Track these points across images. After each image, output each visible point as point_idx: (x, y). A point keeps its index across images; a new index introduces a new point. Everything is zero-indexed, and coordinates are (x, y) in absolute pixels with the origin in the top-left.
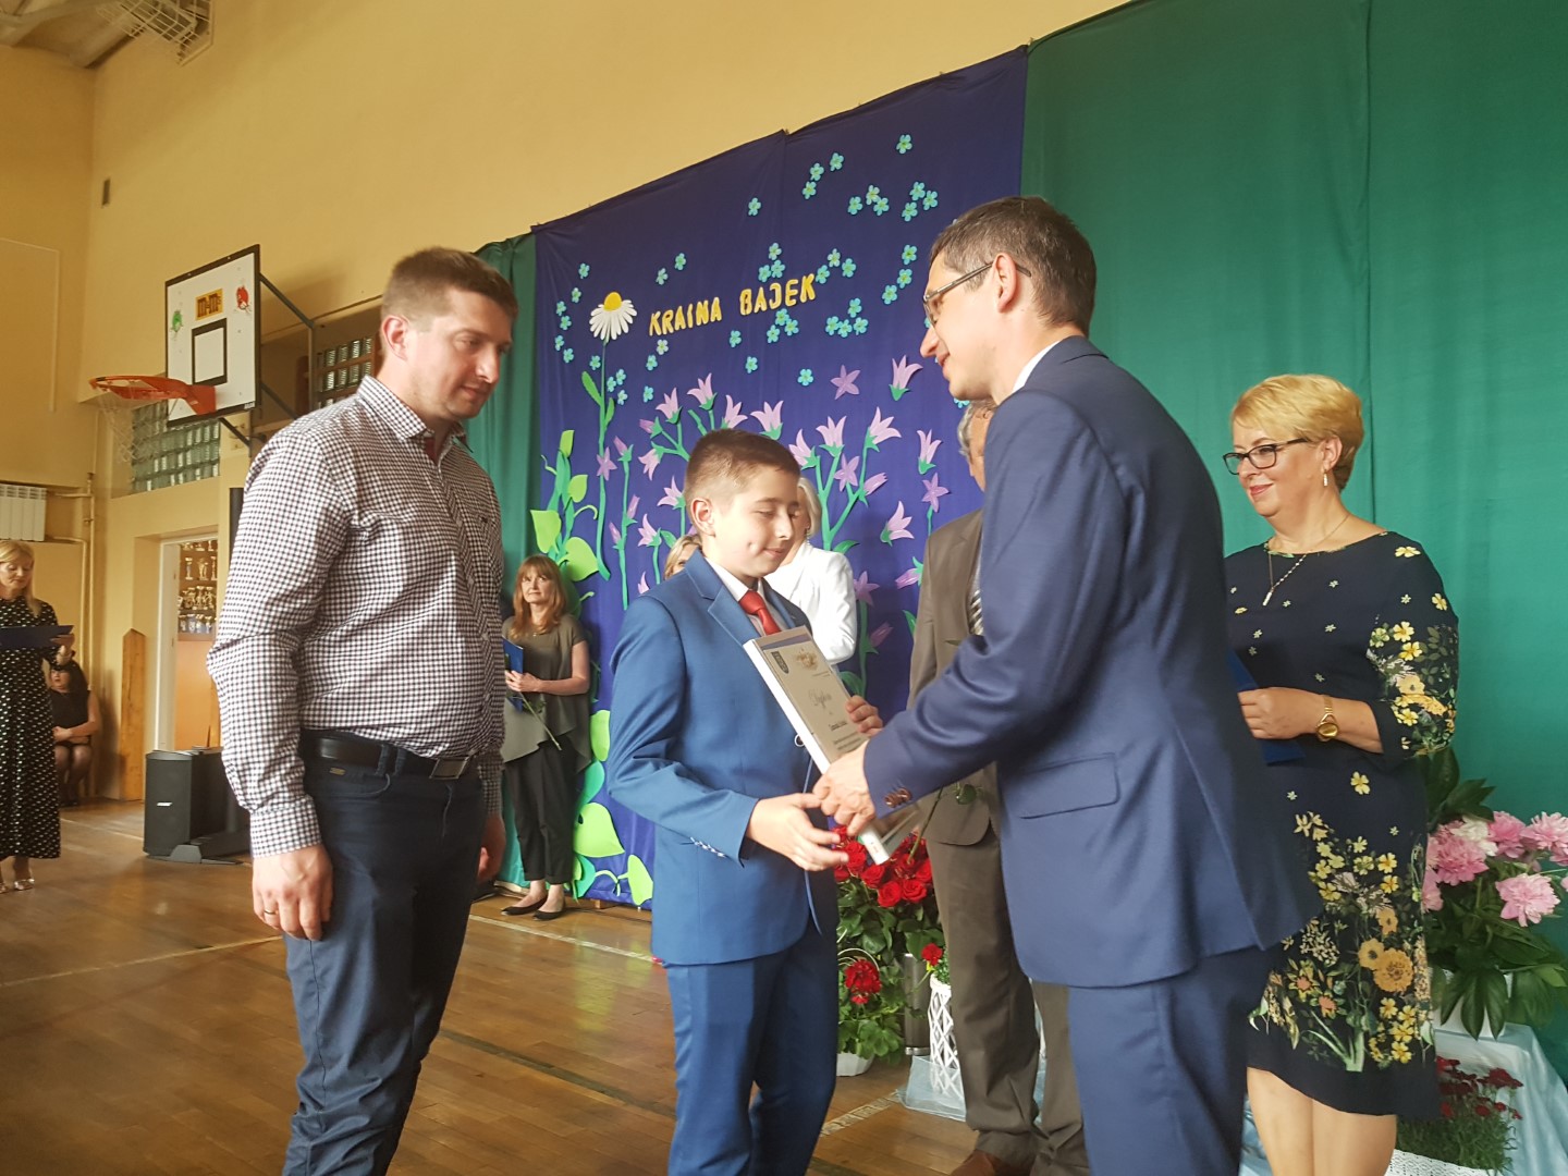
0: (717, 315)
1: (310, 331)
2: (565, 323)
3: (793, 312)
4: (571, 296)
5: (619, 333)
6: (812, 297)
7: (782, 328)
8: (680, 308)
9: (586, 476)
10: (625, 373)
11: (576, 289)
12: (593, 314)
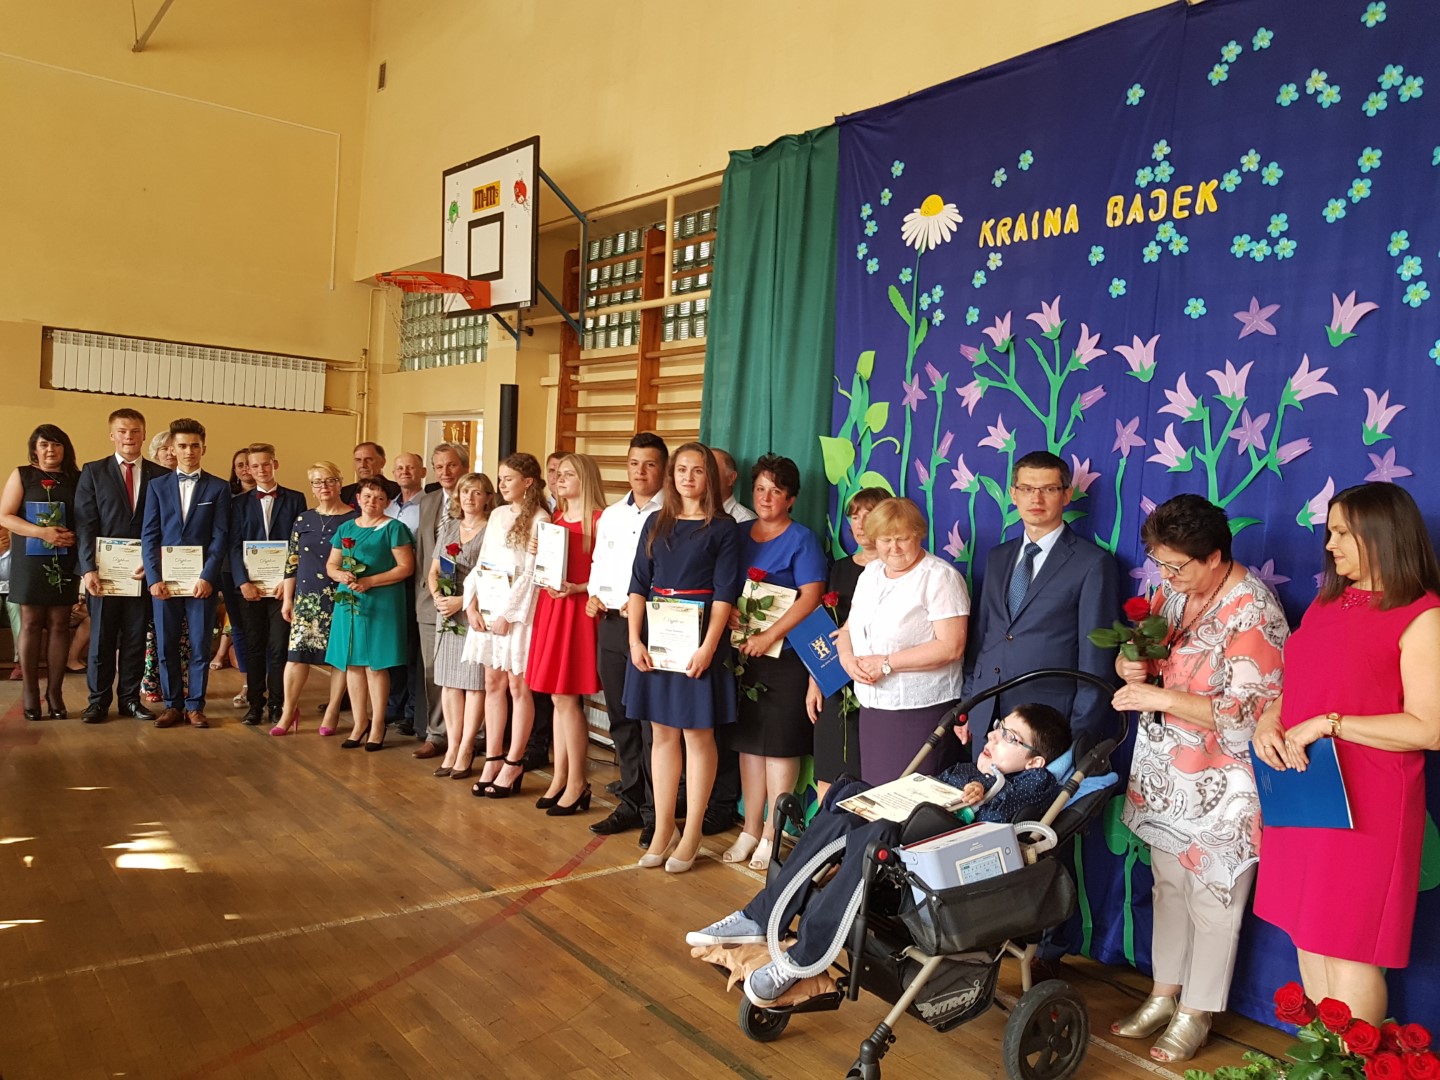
0: (1073, 224)
1: (582, 225)
2: (871, 228)
3: (1181, 227)
4: (881, 198)
5: (939, 242)
6: (1213, 207)
7: (1164, 245)
8: (1023, 215)
9: (887, 404)
10: (942, 289)
11: (887, 190)
12: (905, 219)
